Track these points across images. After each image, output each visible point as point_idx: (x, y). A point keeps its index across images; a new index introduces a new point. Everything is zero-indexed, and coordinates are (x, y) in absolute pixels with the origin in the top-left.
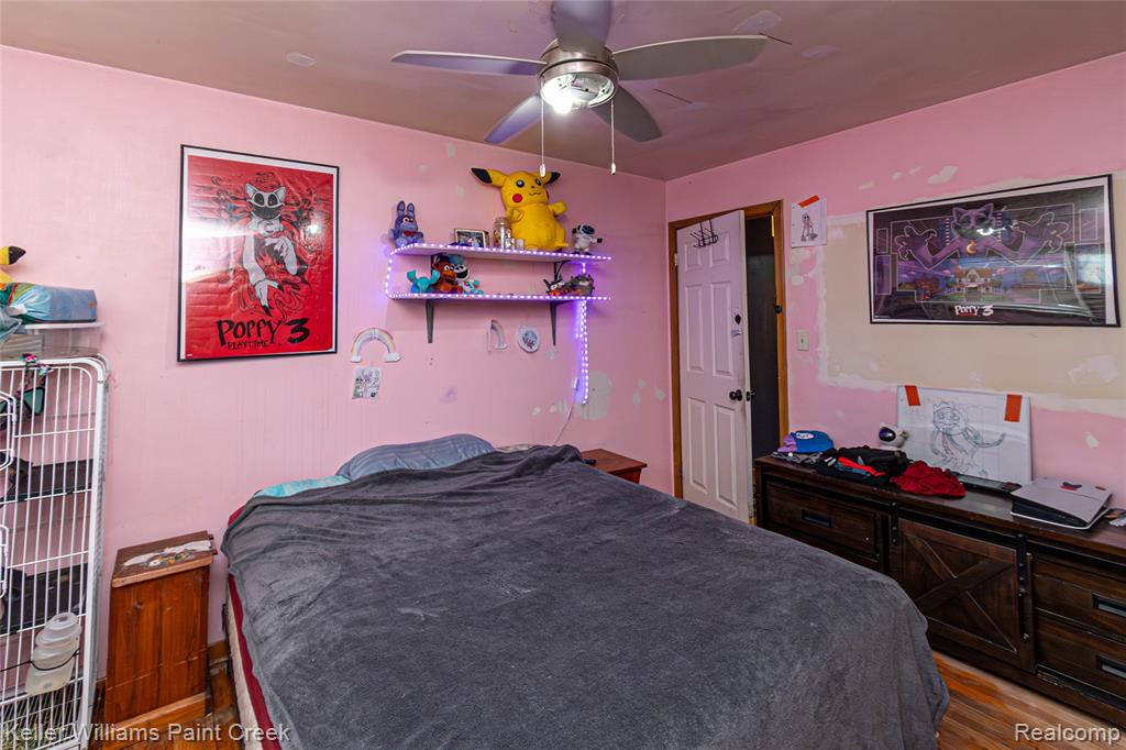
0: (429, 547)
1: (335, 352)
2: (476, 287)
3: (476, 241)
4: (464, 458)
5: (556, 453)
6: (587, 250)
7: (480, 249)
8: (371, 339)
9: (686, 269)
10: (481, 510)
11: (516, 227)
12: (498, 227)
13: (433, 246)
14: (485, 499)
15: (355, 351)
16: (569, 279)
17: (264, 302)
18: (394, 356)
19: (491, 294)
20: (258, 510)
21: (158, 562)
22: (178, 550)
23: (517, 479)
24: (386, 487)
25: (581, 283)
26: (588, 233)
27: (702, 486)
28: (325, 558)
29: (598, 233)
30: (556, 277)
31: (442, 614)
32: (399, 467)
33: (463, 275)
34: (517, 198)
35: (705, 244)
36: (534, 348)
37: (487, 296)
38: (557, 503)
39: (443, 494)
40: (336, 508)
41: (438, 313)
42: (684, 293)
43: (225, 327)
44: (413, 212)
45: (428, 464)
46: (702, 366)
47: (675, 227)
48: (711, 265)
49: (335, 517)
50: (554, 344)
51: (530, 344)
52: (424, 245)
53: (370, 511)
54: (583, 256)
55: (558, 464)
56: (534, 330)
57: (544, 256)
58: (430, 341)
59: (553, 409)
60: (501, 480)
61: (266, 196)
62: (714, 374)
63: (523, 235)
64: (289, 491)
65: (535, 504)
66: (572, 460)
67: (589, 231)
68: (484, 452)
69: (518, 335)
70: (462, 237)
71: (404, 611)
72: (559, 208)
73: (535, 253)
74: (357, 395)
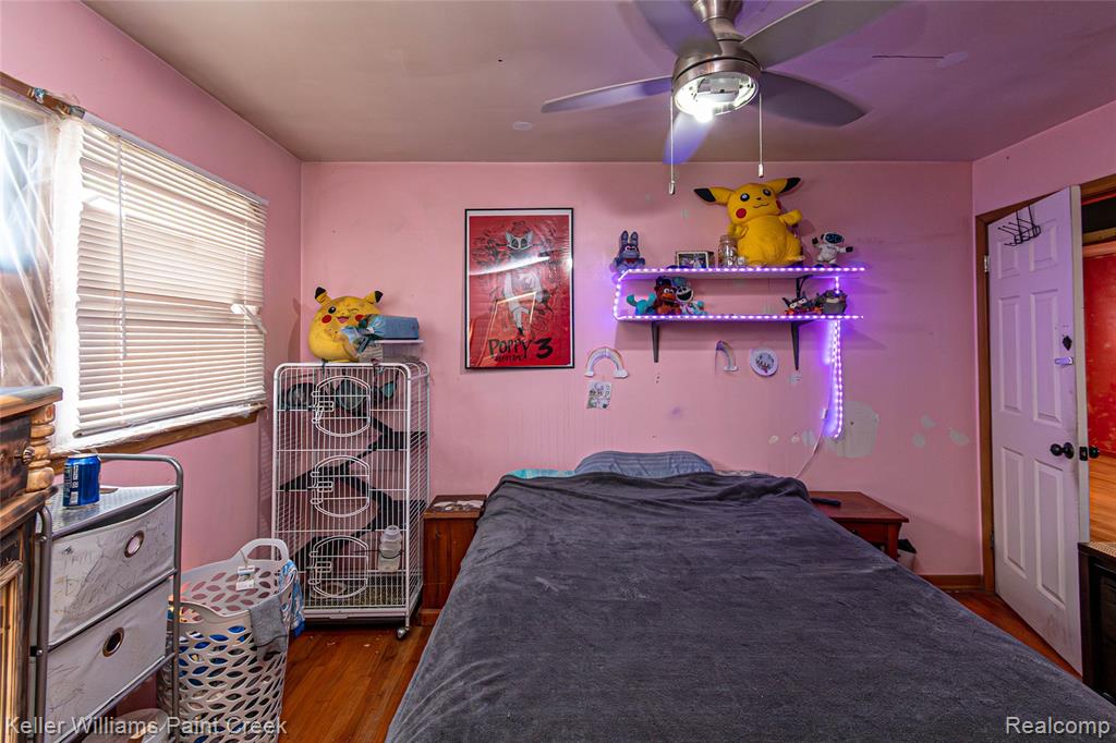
0: (596, 539)
1: (573, 367)
2: (701, 308)
3: (698, 262)
4: (676, 473)
5: (774, 483)
6: (832, 262)
7: (702, 270)
8: (602, 357)
9: (1000, 276)
10: (662, 521)
11: (741, 243)
12: (723, 245)
13: (654, 270)
14: (674, 512)
15: (589, 367)
16: (814, 296)
17: (520, 326)
18: (623, 373)
19: (715, 315)
20: (506, 484)
21: (450, 508)
22: (464, 503)
23: (718, 502)
24: (598, 485)
25: (829, 301)
26: (833, 242)
27: (1019, 566)
28: (520, 528)
29: (848, 240)
30: (798, 294)
31: (561, 591)
32: (614, 471)
33: (687, 296)
34: (741, 213)
35: (1022, 241)
36: (770, 372)
37: (711, 317)
38: (738, 532)
39: (639, 501)
40: (552, 495)
41: (664, 334)
42: (998, 306)
43: (494, 344)
44: (636, 240)
45: (641, 474)
46: (1019, 406)
47: (985, 221)
48: (1032, 268)
49: (546, 501)
50: (797, 369)
51: (765, 368)
52: (646, 270)
53: (575, 502)
54: (830, 269)
55: (771, 495)
56: (769, 352)
57: (771, 272)
58: (656, 361)
59: (795, 439)
60: (700, 499)
61: (519, 240)
62: (1036, 418)
63: (746, 252)
64: (529, 475)
65: (715, 527)
66: (790, 494)
67: (835, 239)
68: (697, 470)
69: (752, 357)
70: (684, 259)
71: (539, 579)
72: (792, 217)
73: (758, 269)
74: (591, 405)
